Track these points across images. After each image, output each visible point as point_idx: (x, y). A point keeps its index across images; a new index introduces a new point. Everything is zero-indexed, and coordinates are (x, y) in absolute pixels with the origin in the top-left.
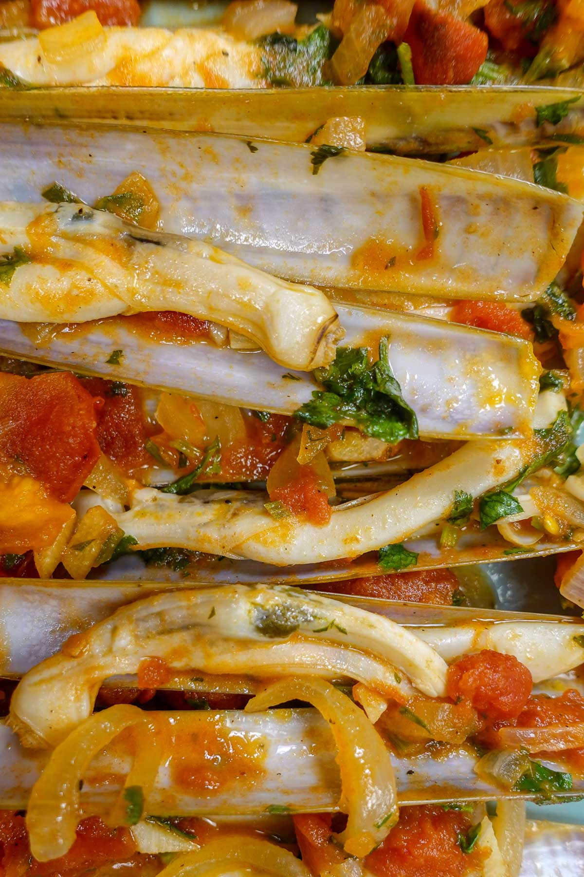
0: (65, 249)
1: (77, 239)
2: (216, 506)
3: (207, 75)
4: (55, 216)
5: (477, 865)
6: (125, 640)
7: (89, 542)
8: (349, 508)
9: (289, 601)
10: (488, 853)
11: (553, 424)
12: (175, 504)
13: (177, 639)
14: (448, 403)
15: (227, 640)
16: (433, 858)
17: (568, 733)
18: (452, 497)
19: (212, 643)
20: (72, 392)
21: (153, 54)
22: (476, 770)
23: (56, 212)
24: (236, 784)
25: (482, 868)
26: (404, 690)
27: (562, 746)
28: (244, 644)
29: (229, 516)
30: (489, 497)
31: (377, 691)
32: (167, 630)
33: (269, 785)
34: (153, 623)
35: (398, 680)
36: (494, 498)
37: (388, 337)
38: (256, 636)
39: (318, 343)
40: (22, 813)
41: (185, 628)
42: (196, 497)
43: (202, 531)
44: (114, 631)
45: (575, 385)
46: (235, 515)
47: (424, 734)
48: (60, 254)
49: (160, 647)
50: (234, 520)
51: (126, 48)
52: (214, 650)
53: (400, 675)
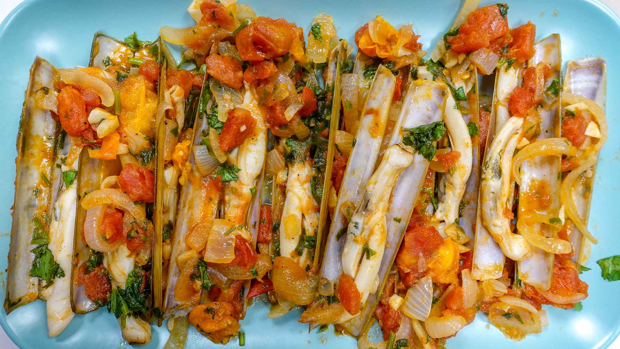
0: (366, 233)
1: (363, 229)
2: (447, 190)
3: (305, 182)
4: (356, 234)
5: (580, 112)
6: (498, 222)
7: (458, 234)
8: (454, 144)
9: (490, 167)
10: (576, 108)
11: (432, 73)
12: (444, 204)
13: (499, 205)
14: (428, 110)
15: (501, 189)
16: (577, 127)
17: (539, 78)
18: (456, 110)
19: (501, 194)
20: (414, 234)
21: (300, 199)
22: (547, 109)
23: (354, 234)
24: (547, 190)
25: (582, 110)
26: (520, 132)
27: (543, 80)
28: (503, 183)
29: (452, 186)
30: (456, 97)
31: (520, 140)
32: (496, 208)
33: (548, 178)
34: (492, 212)
35: (517, 133)
36: (457, 96)
37: (402, 128)
38: (501, 179)
39: (407, 151)
40: (556, 255)
41: (496, 202)
42: (441, 198)
43: (456, 195)
44: (494, 226)
45: (416, 63)
46: (451, 184)
47: (536, 126)
48: (367, 234)
49: (501, 211)
50: (454, 184)
51: (297, 208)
52: (503, 193)
53: (515, 132)
